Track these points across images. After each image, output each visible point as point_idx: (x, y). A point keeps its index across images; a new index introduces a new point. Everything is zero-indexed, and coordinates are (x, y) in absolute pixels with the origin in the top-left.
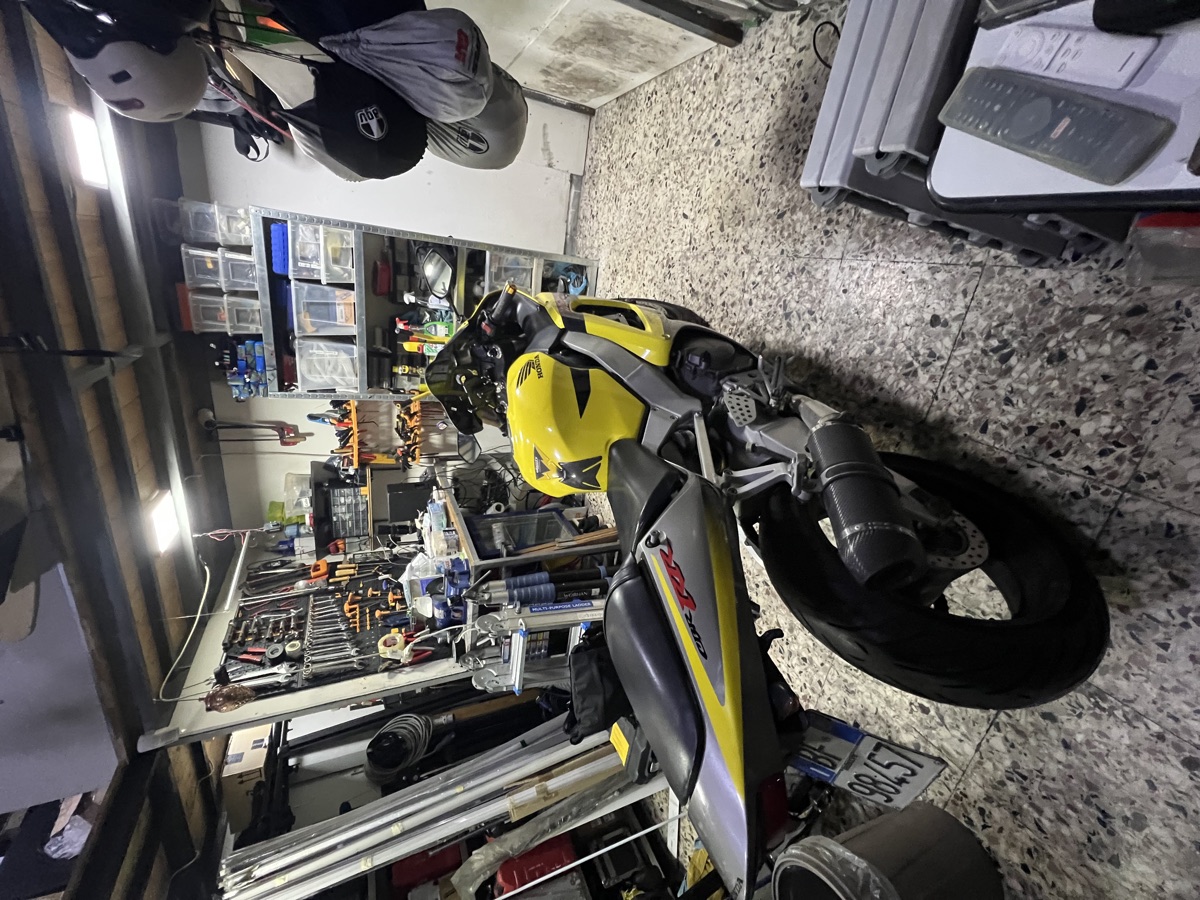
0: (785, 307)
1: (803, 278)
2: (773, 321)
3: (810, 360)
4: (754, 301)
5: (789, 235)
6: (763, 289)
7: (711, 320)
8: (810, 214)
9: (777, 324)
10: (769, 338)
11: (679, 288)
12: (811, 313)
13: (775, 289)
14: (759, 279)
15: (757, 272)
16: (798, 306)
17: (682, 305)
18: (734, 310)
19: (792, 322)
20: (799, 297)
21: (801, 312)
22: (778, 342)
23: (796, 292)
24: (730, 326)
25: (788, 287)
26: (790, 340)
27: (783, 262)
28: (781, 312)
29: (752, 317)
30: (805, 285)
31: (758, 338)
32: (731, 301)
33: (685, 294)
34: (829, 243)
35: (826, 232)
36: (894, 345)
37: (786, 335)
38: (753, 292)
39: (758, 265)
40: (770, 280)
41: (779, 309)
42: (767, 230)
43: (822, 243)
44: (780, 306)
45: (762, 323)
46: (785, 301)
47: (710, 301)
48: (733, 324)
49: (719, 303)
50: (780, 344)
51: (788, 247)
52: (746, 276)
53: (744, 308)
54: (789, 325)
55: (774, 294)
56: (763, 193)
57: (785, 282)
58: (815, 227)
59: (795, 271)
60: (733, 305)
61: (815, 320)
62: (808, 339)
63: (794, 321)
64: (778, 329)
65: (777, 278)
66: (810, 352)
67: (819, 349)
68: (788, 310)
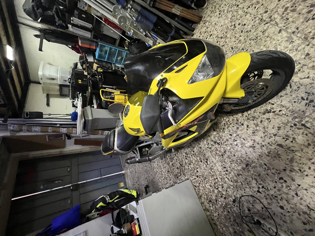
0: (218, 144)
1: (220, 154)
2: (218, 138)
3: (201, 139)
4: (230, 136)
5: (237, 161)
6: (230, 141)
7: (243, 115)
8: (235, 170)
9: (216, 138)
10: (215, 133)
11: (283, 103)
12: (210, 148)
13: (226, 145)
14: (235, 143)
15: (239, 144)
16: (215, 147)
17: (270, 101)
18: (235, 127)
19: (213, 142)
20: (217, 149)
21: (213, 146)
22: (211, 135)
23: (219, 149)
24: (231, 122)
25: (223, 149)
26: (209, 138)
27: (231, 153)
28: (218, 142)
29: (226, 132)
30: (218, 152)
31: (218, 130)
32: (240, 128)
33: (273, 106)
34: (222, 166)
35: (225, 168)
36: (192, 156)
37: (211, 138)
38: (233, 138)
39: (240, 146)
40: (231, 146)
41: (219, 142)
42: (249, 158)
43: (224, 165)
44: (220, 143)
45: (221, 134)
46: (220, 145)
47: (252, 119)
48: (230, 124)
49: (246, 123)
50: (210, 135)
51: (234, 158)
52: (242, 140)
53: (232, 131)
54: (213, 141)
55: (225, 143)
56: (267, 168)
57: (225, 149)
58: (230, 167)
59: (225, 154)
60: (238, 128)
61: (208, 148)
62: (205, 143)
63: (212, 143)
64: (214, 137)
65: (229, 148)
66: (202, 141)
67: (201, 143)
68: (216, 143)
